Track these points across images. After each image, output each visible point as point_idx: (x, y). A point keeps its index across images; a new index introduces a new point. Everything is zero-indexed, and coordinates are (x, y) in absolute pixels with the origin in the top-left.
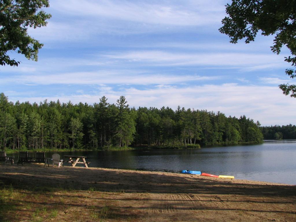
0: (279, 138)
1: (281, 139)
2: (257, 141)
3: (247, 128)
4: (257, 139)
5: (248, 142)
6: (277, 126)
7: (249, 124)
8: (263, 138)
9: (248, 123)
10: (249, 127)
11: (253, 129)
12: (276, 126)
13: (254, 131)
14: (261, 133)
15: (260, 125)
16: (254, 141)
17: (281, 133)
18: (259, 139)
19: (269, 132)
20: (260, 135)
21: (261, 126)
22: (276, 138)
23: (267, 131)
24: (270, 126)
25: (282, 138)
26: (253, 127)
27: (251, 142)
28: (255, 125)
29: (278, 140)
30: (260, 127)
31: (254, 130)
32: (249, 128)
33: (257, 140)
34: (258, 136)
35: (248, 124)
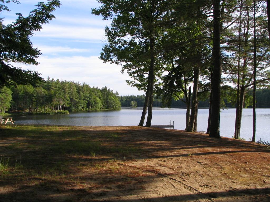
0: (134, 106)
1: (135, 107)
2: (116, 108)
3: (108, 97)
4: (115, 106)
5: (109, 109)
6: (133, 96)
7: (109, 94)
8: (121, 105)
9: (109, 93)
10: (109, 96)
11: (113, 98)
12: (132, 95)
13: (113, 100)
14: (119, 102)
15: (119, 95)
16: (113, 108)
17: (136, 102)
18: (117, 107)
19: (126, 101)
20: (118, 103)
22: (131, 106)
23: (125, 100)
24: (127, 96)
25: (137, 106)
26: (113, 96)
27: (110, 109)
28: (115, 94)
29: (133, 107)
30: (118, 97)
31: (114, 99)
32: (110, 97)
33: (116, 107)
34: (117, 104)
35: (108, 94)
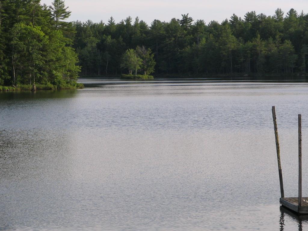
0: (141, 72)
1: (145, 76)
2: (54, 83)
3: (12, 25)
4: (50, 72)
5: (17, 88)
6: (132, 23)
7: (20, 10)
8: (78, 69)
9: (18, 6)
10: (19, 21)
11: (37, 30)
12: (128, 20)
13: (40, 40)
14: (69, 50)
15: (67, 15)
16: (39, 81)
17: (147, 53)
18: (59, 75)
19: (101, 46)
20: (66, 58)
21: (67, 20)
22: (126, 71)
23: (93, 42)
24: (106, 23)
25: (152, 70)
26: (39, 23)
27: (26, 86)
28: (47, 13)
29: (134, 79)
30: (64, 24)
31: (42, 34)
32: (23, 25)
33: (52, 78)
34: (58, 60)
35: (15, 12)
